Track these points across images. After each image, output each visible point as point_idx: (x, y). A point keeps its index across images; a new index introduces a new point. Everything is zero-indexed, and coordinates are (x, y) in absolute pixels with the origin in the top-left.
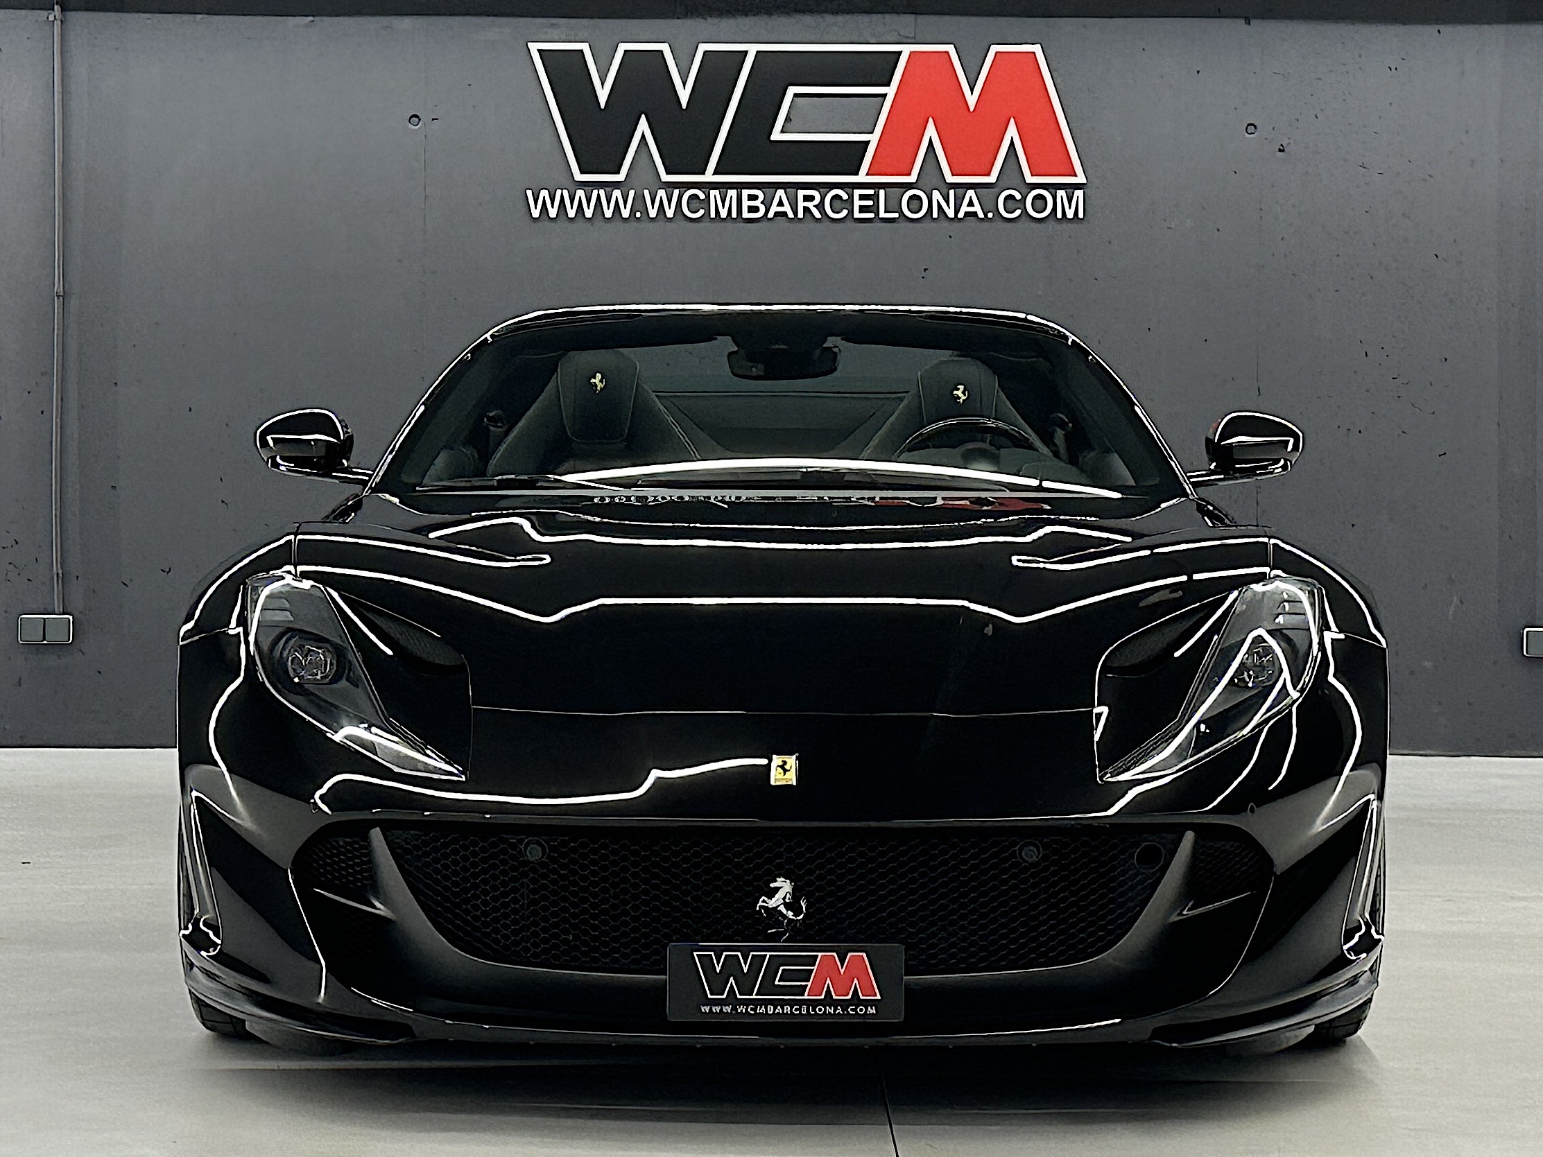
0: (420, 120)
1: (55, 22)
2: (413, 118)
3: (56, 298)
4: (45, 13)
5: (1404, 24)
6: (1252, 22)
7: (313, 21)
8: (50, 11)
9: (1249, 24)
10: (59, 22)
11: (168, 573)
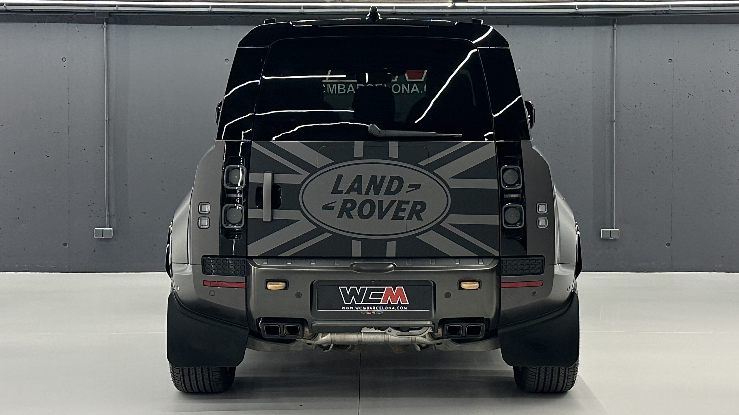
0: (228, 60)
1: (104, 28)
2: (226, 60)
3: (106, 121)
4: (100, 25)
5: (561, 26)
6: (510, 26)
7: (192, 27)
8: (102, 25)
9: (508, 26)
10: (106, 28)
11: (145, 213)
